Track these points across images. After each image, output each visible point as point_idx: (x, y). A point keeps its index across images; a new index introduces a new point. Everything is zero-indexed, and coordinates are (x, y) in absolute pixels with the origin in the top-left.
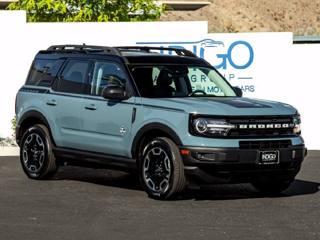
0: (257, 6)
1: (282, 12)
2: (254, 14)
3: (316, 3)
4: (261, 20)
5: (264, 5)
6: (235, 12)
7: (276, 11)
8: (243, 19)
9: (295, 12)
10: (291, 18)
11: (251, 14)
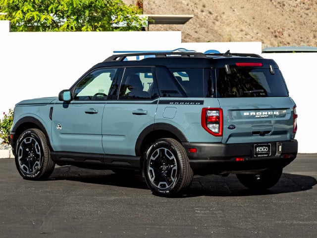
0: (259, 24)
1: (281, 30)
2: (255, 31)
3: (313, 21)
4: (262, 37)
5: (265, 24)
6: (238, 30)
7: (275, 29)
8: (245, 36)
9: (293, 30)
10: (289, 36)
11: (253, 32)
